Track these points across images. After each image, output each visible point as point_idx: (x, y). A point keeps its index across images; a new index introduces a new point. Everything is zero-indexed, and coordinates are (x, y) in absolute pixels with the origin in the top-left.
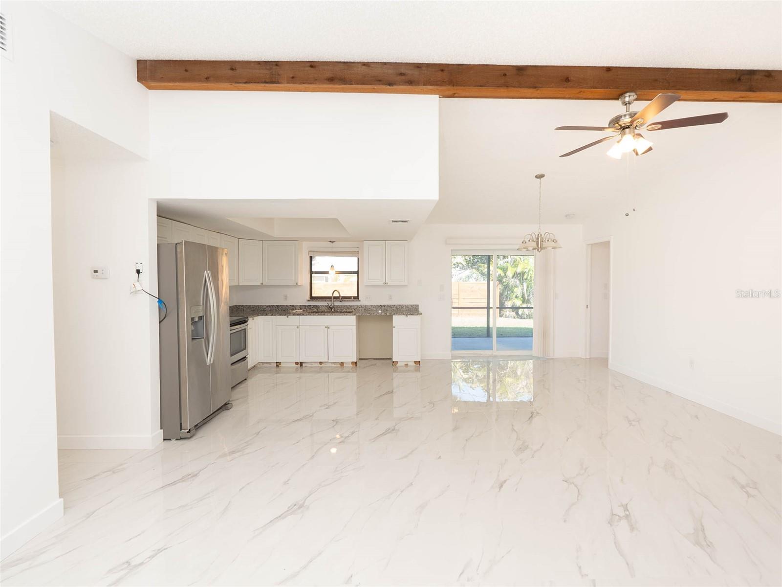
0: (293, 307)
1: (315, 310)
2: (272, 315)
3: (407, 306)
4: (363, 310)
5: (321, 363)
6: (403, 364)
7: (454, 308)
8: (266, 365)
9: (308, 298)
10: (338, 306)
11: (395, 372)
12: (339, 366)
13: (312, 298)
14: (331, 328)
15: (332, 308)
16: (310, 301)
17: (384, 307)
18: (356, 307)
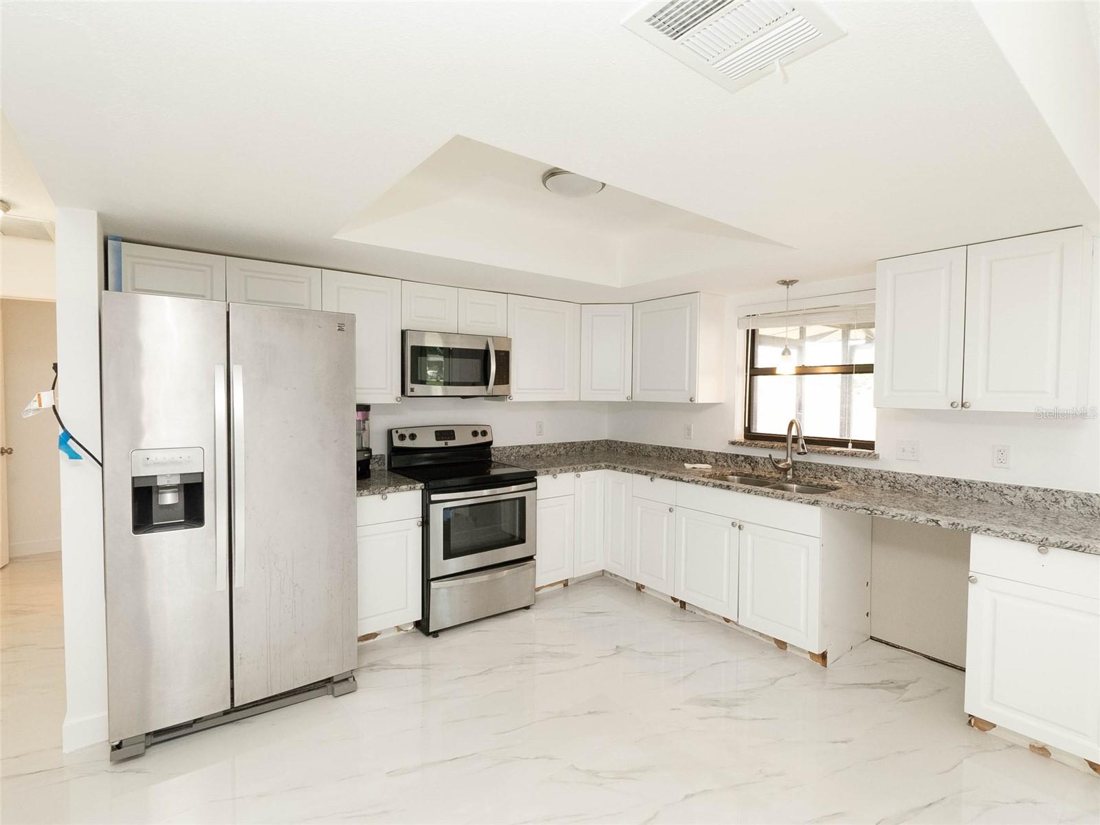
0: (700, 456)
1: (747, 470)
4: (887, 488)
5: (727, 620)
9: (739, 435)
10: (808, 466)
13: (751, 436)
14: (746, 526)
15: (785, 471)
16: (741, 444)
17: (971, 487)
18: (861, 475)
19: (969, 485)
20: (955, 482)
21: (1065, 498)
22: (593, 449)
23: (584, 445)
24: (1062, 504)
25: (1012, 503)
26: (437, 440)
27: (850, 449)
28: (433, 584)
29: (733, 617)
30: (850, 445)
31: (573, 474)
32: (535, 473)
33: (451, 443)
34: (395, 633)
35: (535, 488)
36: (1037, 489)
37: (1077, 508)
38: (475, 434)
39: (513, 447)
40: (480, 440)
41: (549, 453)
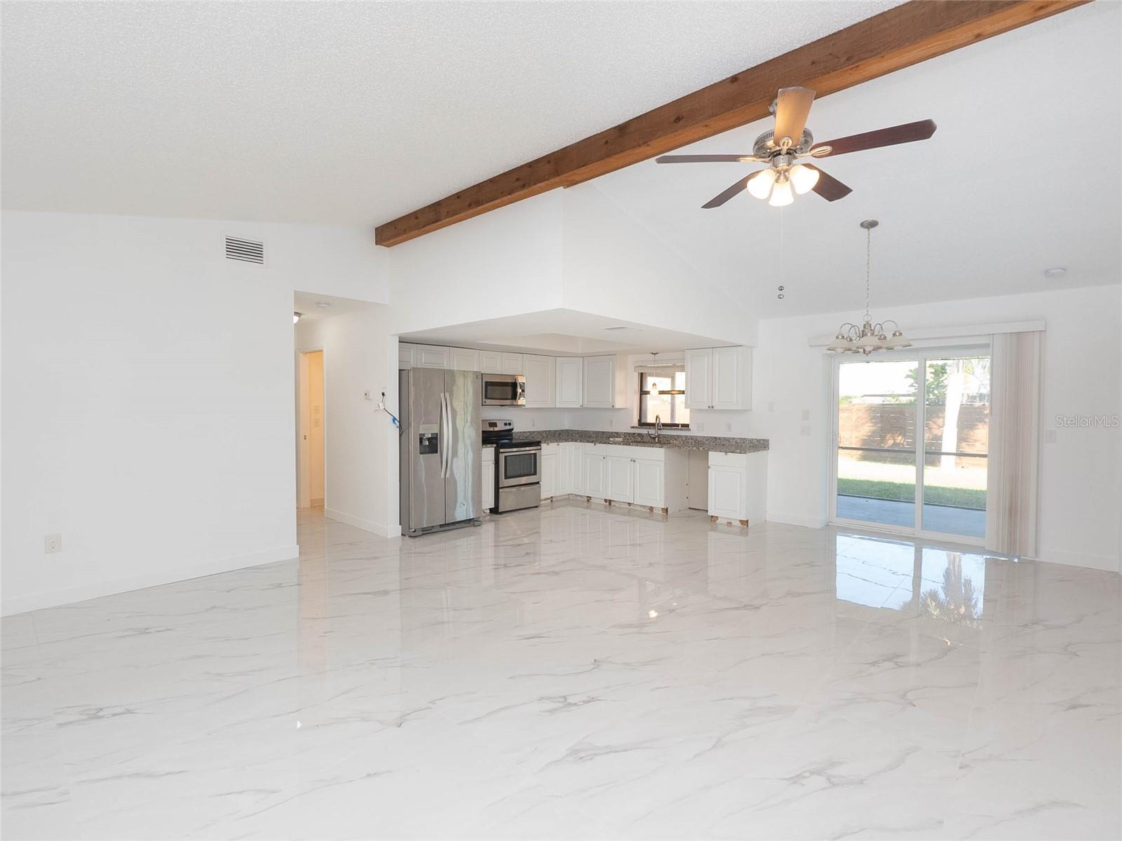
0: (617, 435)
1: (639, 439)
2: (581, 441)
3: (751, 441)
4: (693, 443)
5: (629, 504)
6: (725, 522)
7: (842, 448)
8: (578, 498)
9: (636, 423)
10: (665, 436)
11: (712, 530)
12: (648, 511)
13: (642, 424)
14: (636, 461)
15: (654, 438)
16: (636, 428)
17: (720, 440)
18: (684, 438)
19: (720, 438)
20: (715, 438)
22: (560, 434)
26: (490, 427)
27: (679, 427)
28: (500, 490)
29: (632, 502)
31: (556, 444)
32: (540, 442)
35: (540, 449)
38: (506, 424)
39: (521, 432)
40: (508, 427)
41: (538, 435)
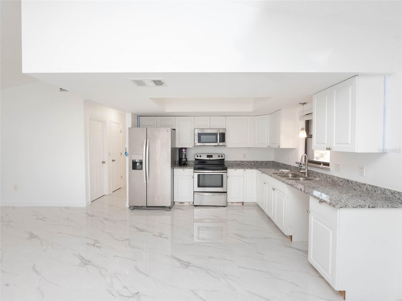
14: (275, 190)
17: (352, 183)
19: (352, 182)
20: (348, 181)
21: (378, 190)
22: (266, 164)
23: (262, 162)
24: (377, 192)
25: (363, 191)
26: (207, 157)
27: (322, 165)
28: (195, 193)
30: (322, 164)
31: (243, 170)
33: (211, 159)
34: (188, 204)
36: (370, 185)
37: (381, 195)
38: (219, 156)
39: (234, 161)
40: (220, 158)
41: (247, 164)
